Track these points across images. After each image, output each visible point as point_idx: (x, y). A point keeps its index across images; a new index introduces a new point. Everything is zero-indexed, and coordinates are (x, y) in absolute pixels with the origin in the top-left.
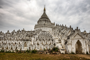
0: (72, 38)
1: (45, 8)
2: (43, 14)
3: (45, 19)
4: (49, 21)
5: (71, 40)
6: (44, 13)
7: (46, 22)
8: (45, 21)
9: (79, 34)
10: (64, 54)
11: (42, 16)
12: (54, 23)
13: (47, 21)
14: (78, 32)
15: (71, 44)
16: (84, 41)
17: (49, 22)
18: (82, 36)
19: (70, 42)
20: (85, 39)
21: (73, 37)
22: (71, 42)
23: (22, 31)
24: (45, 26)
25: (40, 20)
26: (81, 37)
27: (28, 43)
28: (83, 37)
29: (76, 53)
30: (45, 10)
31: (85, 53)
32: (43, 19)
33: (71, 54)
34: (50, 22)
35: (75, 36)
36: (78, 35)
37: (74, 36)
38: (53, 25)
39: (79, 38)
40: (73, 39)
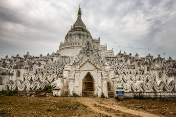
0: (75, 69)
1: (80, 8)
2: (76, 23)
3: (79, 32)
4: (87, 36)
5: (75, 72)
6: (79, 19)
7: (80, 38)
8: (79, 35)
9: (90, 62)
10: (58, 97)
11: (74, 25)
12: (99, 39)
13: (84, 35)
14: (88, 58)
15: (74, 79)
16: (100, 74)
17: (87, 38)
18: (95, 65)
19: (73, 76)
20: (102, 70)
21: (79, 67)
22: (75, 75)
23: (24, 56)
24: (78, 46)
25: (69, 34)
26: (93, 68)
27: (4, 78)
28: (98, 67)
29: (81, 96)
30: (80, 13)
31: (100, 95)
32: (76, 32)
33: (71, 96)
34: (91, 37)
35: (83, 65)
36: (88, 63)
37: (81, 65)
38: (96, 44)
39: (90, 69)
40: (79, 71)
